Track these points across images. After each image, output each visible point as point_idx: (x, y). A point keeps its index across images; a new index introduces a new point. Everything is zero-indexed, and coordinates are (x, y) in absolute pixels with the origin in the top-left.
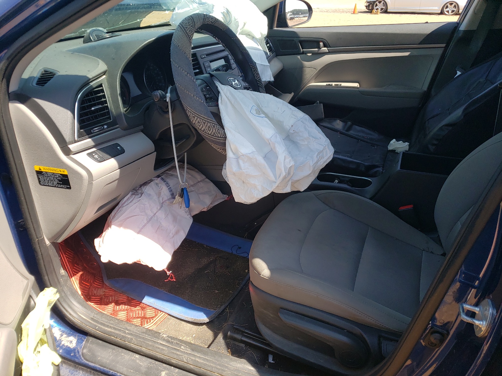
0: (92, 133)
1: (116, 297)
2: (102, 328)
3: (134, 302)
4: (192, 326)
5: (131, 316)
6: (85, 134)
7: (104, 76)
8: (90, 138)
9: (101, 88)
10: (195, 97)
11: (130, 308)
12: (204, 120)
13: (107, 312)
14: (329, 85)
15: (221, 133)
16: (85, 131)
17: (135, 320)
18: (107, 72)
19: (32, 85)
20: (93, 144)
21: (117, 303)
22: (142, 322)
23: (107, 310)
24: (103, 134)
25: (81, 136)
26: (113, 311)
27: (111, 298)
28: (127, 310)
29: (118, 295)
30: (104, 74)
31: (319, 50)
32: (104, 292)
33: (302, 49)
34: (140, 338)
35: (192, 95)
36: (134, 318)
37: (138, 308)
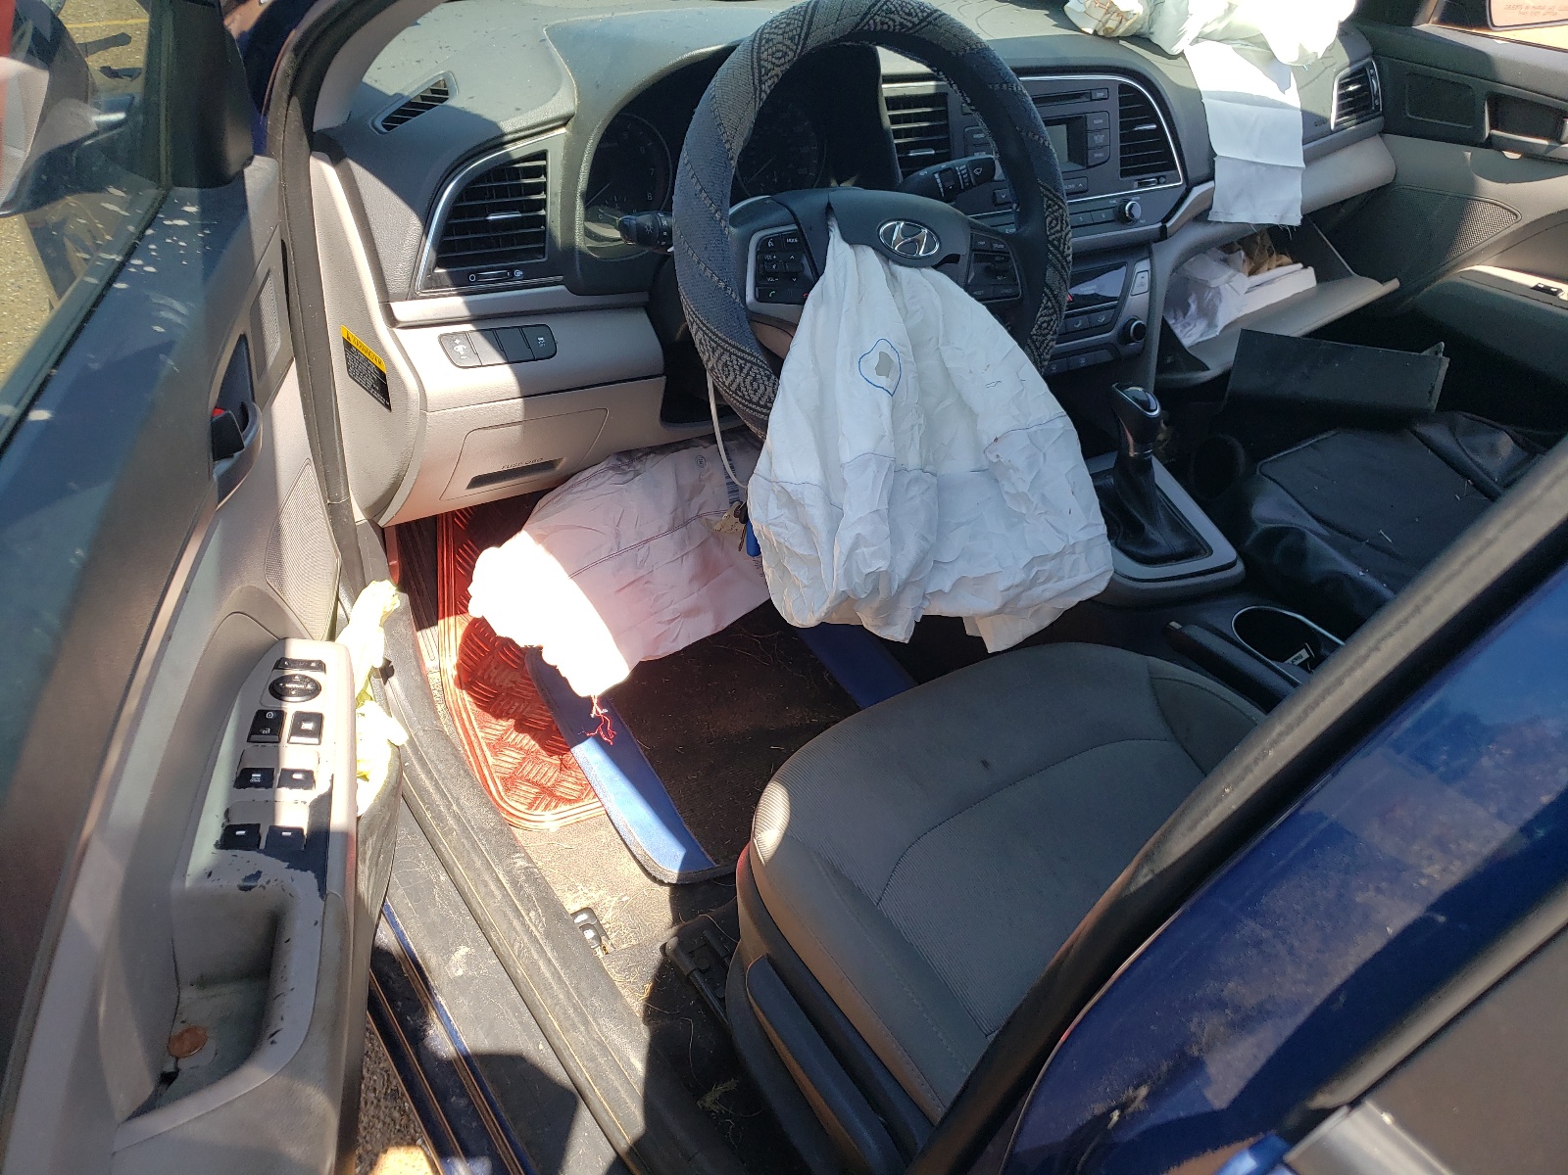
0: (470, 283)
1: (528, 709)
2: (415, 770)
3: (555, 741)
4: (638, 870)
5: (525, 773)
6: (448, 281)
7: (563, 130)
8: (460, 294)
9: (543, 163)
10: (702, 266)
11: (537, 752)
12: (713, 341)
13: (483, 735)
14: (1547, 290)
15: (760, 391)
16: (450, 274)
17: (524, 788)
18: (573, 119)
19: (374, 126)
20: (465, 312)
21: (520, 727)
22: (536, 799)
23: (488, 730)
24: (503, 293)
25: (432, 285)
26: (498, 740)
27: (517, 704)
28: (527, 752)
29: (537, 705)
30: (564, 125)
31: (1555, 147)
32: (514, 682)
33: (1492, 127)
34: (469, 837)
35: (695, 259)
36: (528, 781)
37: (553, 762)
